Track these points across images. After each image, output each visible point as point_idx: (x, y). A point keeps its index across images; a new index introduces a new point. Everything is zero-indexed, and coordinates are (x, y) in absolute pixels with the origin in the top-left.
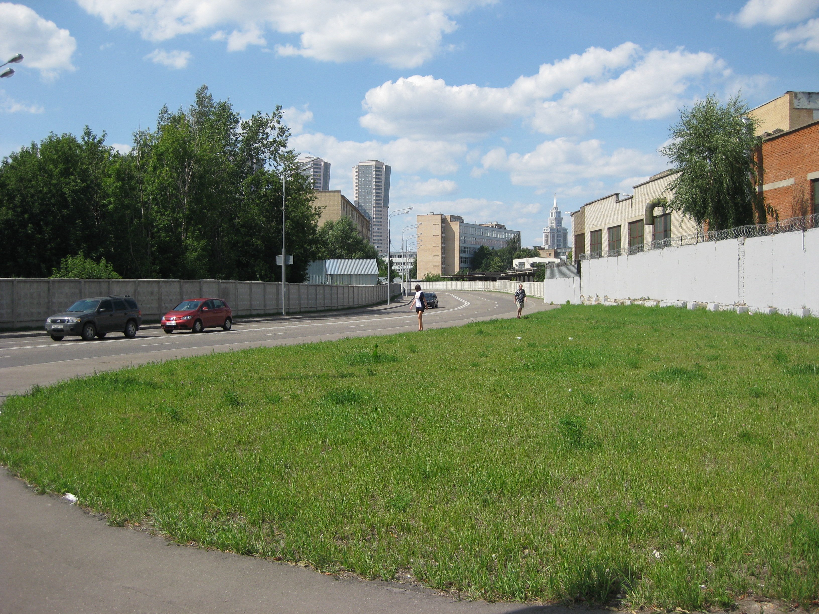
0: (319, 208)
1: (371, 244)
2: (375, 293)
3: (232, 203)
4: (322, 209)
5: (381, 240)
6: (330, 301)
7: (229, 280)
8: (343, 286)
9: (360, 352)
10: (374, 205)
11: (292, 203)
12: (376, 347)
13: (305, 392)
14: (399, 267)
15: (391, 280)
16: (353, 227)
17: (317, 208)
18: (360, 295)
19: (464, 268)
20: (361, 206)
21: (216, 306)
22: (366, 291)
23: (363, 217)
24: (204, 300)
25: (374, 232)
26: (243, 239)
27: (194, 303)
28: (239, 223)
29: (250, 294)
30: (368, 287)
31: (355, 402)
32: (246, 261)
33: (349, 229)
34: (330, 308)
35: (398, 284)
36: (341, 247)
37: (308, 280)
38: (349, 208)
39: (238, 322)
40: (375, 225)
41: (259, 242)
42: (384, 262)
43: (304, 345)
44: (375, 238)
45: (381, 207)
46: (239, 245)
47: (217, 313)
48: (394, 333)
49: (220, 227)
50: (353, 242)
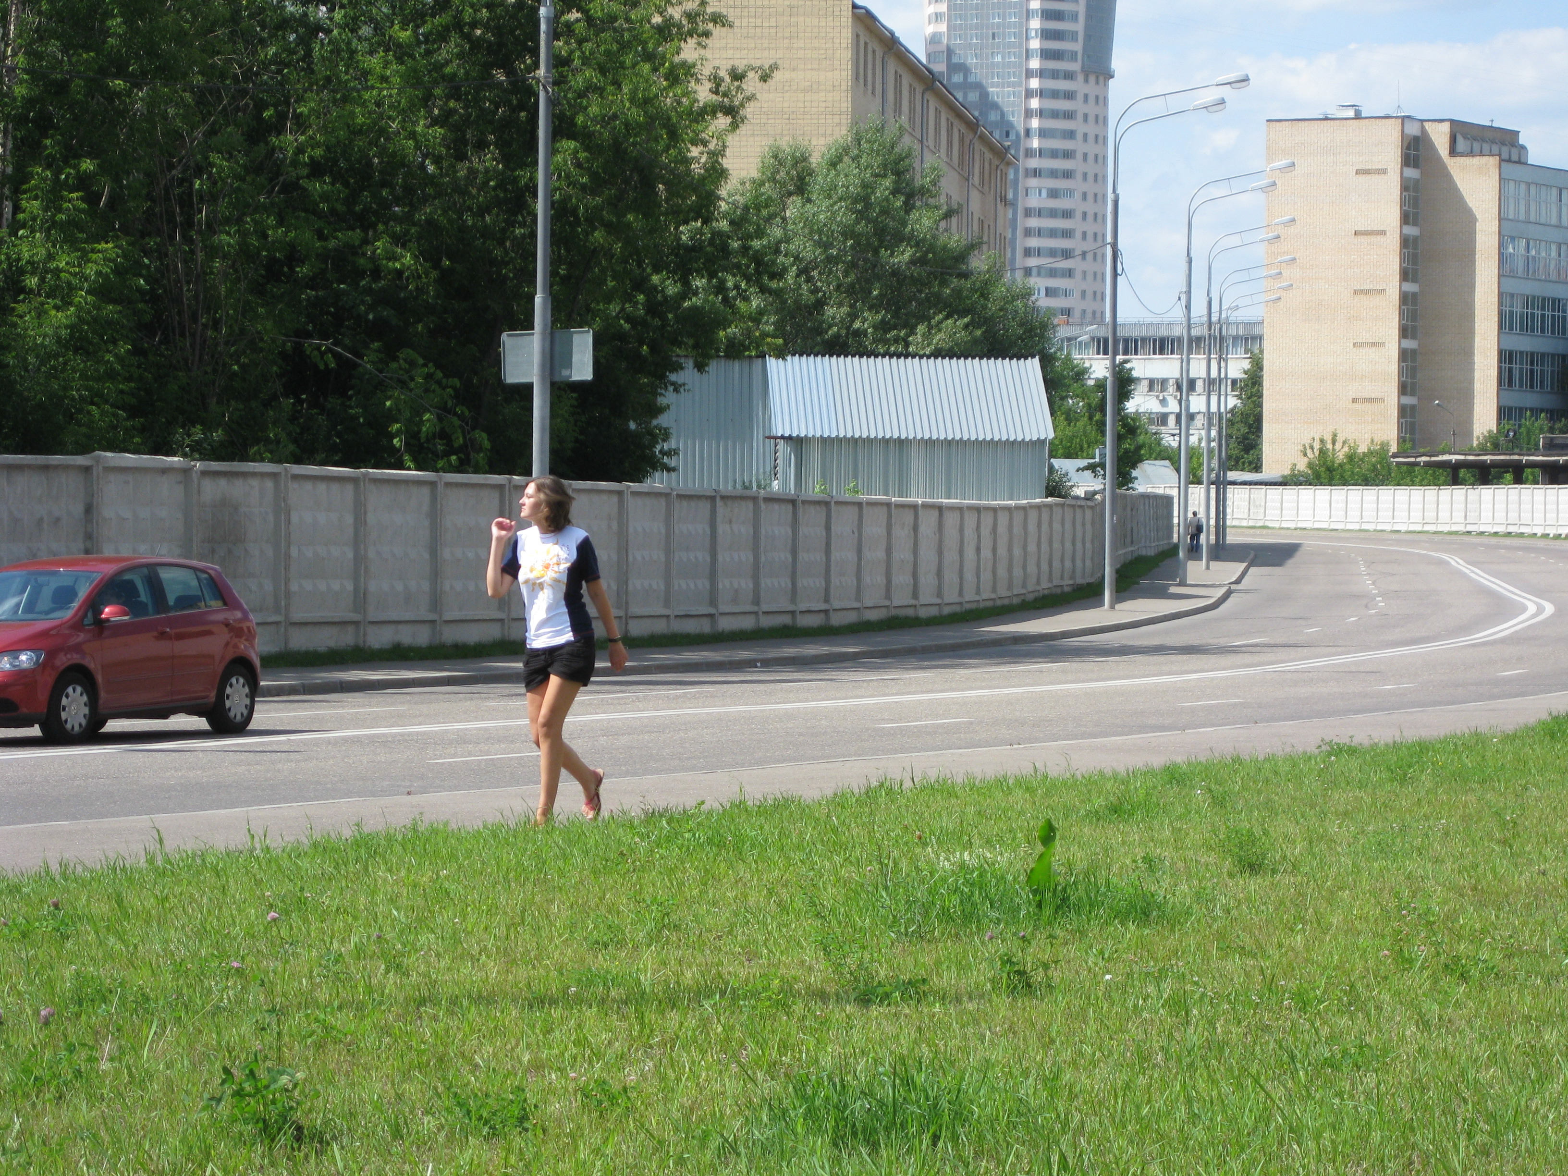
0: (737, 76)
1: (1013, 279)
2: (1032, 548)
3: (262, 41)
4: (751, 83)
5: (1067, 254)
6: (785, 582)
7: (244, 458)
8: (860, 504)
9: (962, 866)
10: (1035, 64)
11: (588, 46)
12: (1049, 835)
13: (663, 1078)
14: (1163, 402)
15: (1123, 477)
16: (918, 182)
17: (722, 73)
18: (951, 556)
19: (1521, 410)
20: (964, 69)
21: (171, 601)
22: (986, 531)
23: (972, 126)
24: (110, 569)
25: (1028, 213)
26: (321, 237)
27: (54, 583)
28: (300, 150)
29: (358, 540)
30: (995, 510)
31: (935, 1139)
32: (337, 356)
33: (895, 192)
34: (787, 620)
35: (1156, 497)
36: (851, 291)
37: (670, 470)
38: (898, 78)
39: (292, 691)
40: (1036, 173)
41: (408, 259)
42: (1080, 374)
43: (651, 817)
44: (1034, 242)
45: (1069, 76)
46: (303, 271)
47: (181, 637)
48: (1138, 761)
49: (199, 171)
50: (913, 262)
